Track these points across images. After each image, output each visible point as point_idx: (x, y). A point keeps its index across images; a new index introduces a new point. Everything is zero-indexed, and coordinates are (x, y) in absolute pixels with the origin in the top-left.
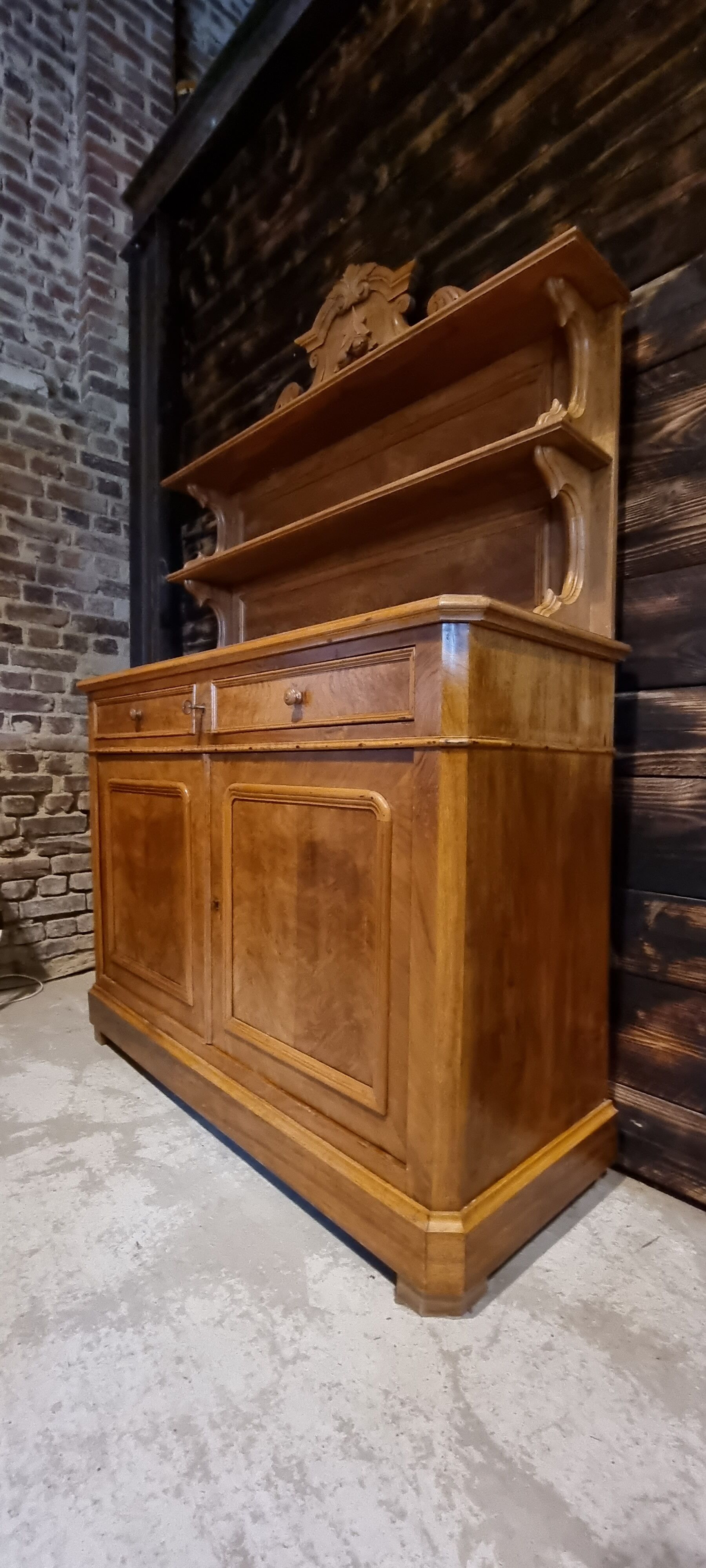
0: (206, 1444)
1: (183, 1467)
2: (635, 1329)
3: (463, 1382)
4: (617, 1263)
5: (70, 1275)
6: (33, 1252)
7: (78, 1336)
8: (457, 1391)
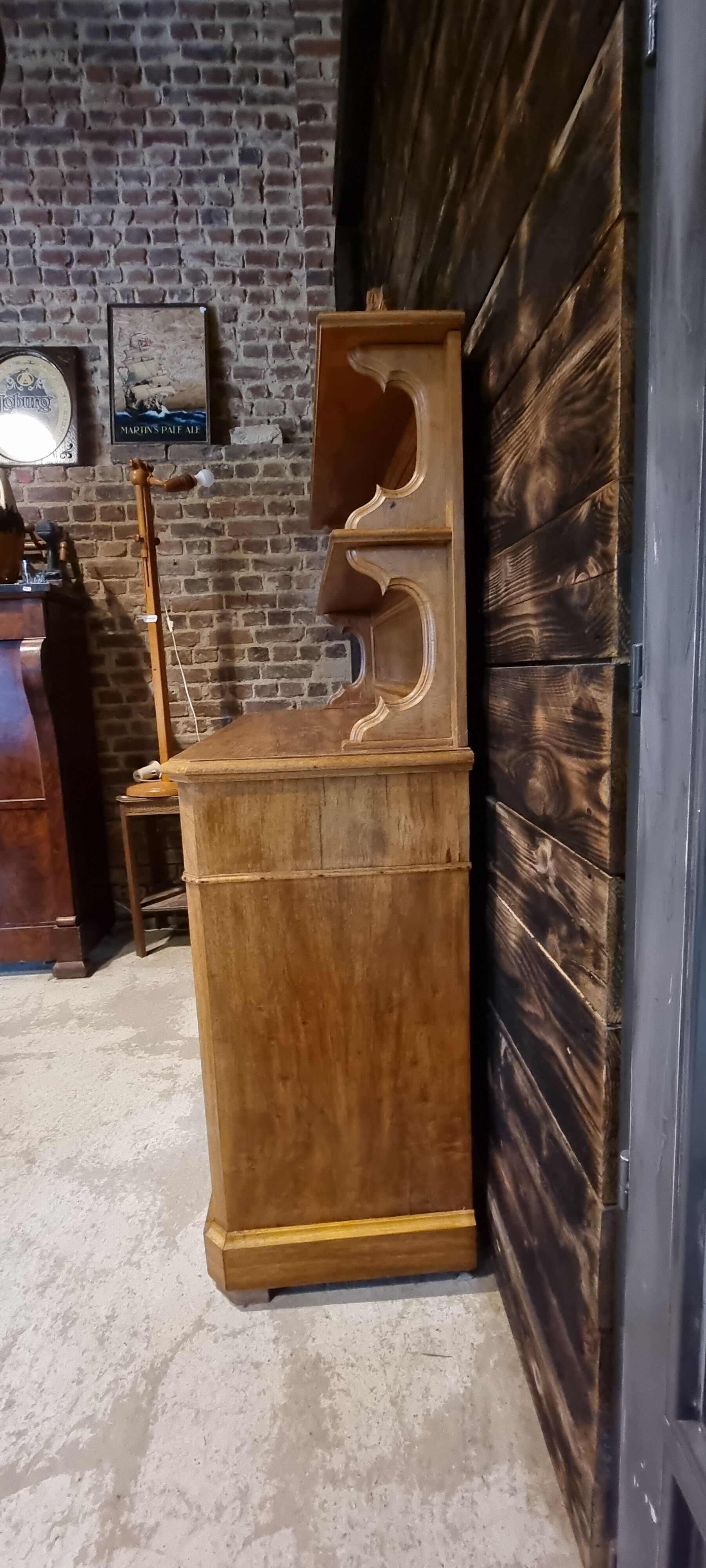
0: (58, 1278)
1: (40, 1281)
2: (325, 1403)
3: (187, 1345)
4: (385, 1350)
5: (104, 1147)
6: (105, 1124)
7: (75, 1184)
8: (178, 1346)
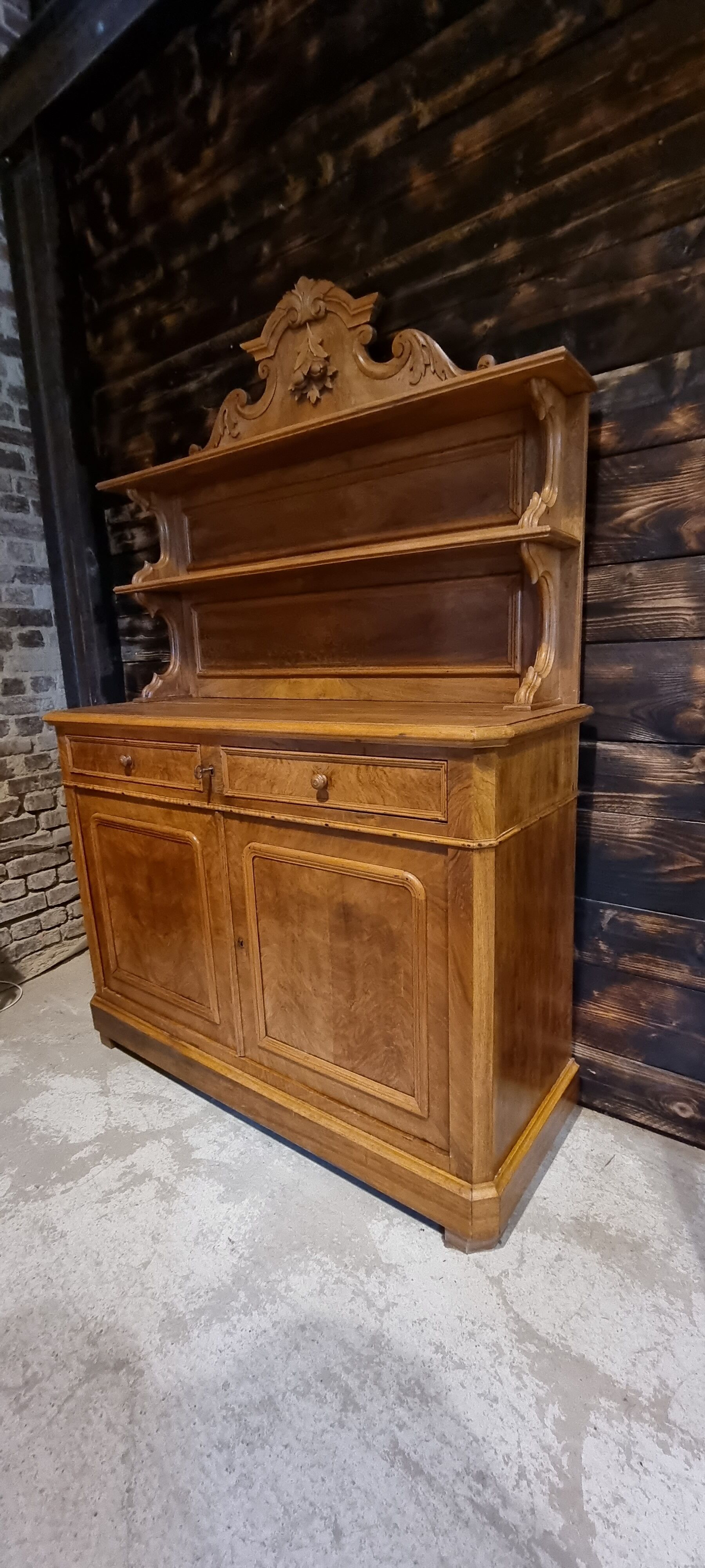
0: (347, 1385)
1: (337, 1405)
2: (613, 1232)
3: (508, 1298)
4: (591, 1182)
5: (187, 1278)
6: (145, 1265)
7: (216, 1326)
8: (507, 1305)
